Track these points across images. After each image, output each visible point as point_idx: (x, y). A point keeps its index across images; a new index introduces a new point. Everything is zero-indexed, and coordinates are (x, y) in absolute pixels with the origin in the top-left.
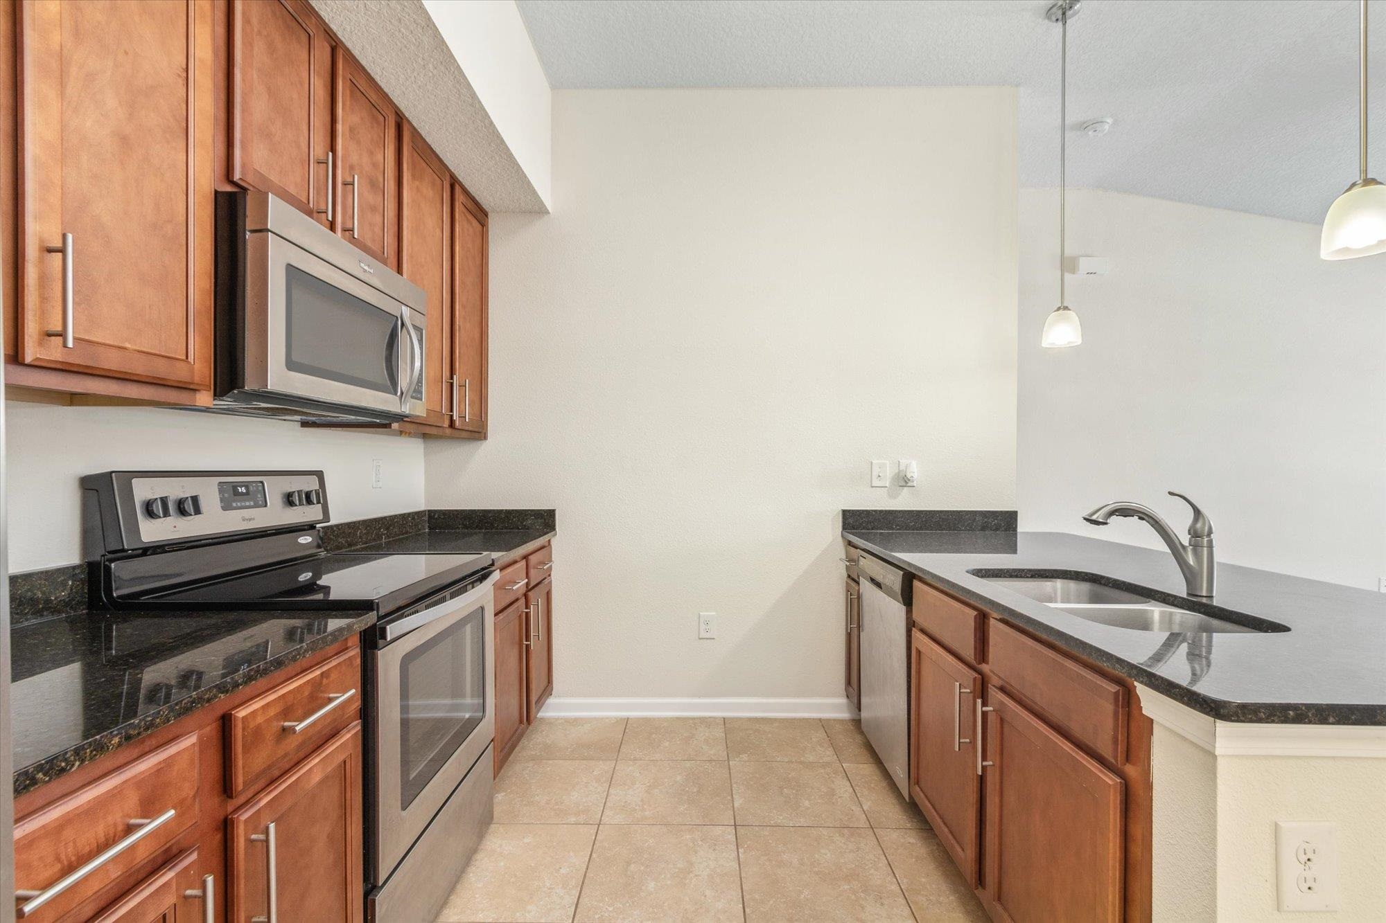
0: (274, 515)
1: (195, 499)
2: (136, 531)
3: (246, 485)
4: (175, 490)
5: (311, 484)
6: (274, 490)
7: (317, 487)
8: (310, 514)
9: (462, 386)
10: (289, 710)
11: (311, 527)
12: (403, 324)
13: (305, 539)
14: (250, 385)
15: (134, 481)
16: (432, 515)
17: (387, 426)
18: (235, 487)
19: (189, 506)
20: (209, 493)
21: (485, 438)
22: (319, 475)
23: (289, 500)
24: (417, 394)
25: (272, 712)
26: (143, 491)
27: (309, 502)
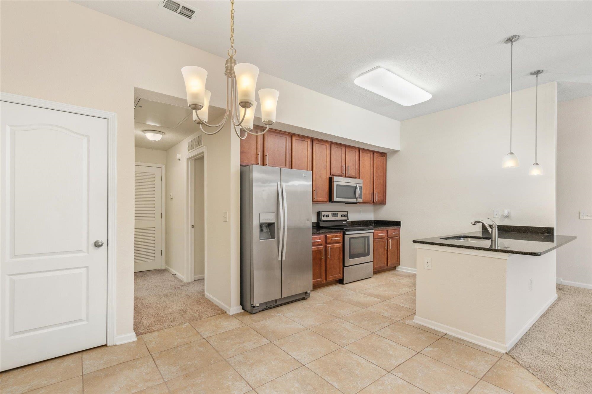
0: (339, 218)
1: (328, 215)
2: (322, 219)
3: (335, 213)
4: (326, 214)
5: (346, 213)
6: (340, 214)
7: (346, 214)
8: (346, 218)
9: (376, 194)
10: (332, 237)
11: (345, 221)
12: (357, 187)
13: (344, 223)
14: (332, 201)
15: (322, 212)
16: (375, 221)
17: (357, 204)
18: (334, 213)
19: (327, 216)
20: (330, 214)
21: (386, 204)
22: (347, 212)
23: (342, 216)
24: (360, 198)
25: (330, 237)
26: (323, 213)
27: (345, 216)
